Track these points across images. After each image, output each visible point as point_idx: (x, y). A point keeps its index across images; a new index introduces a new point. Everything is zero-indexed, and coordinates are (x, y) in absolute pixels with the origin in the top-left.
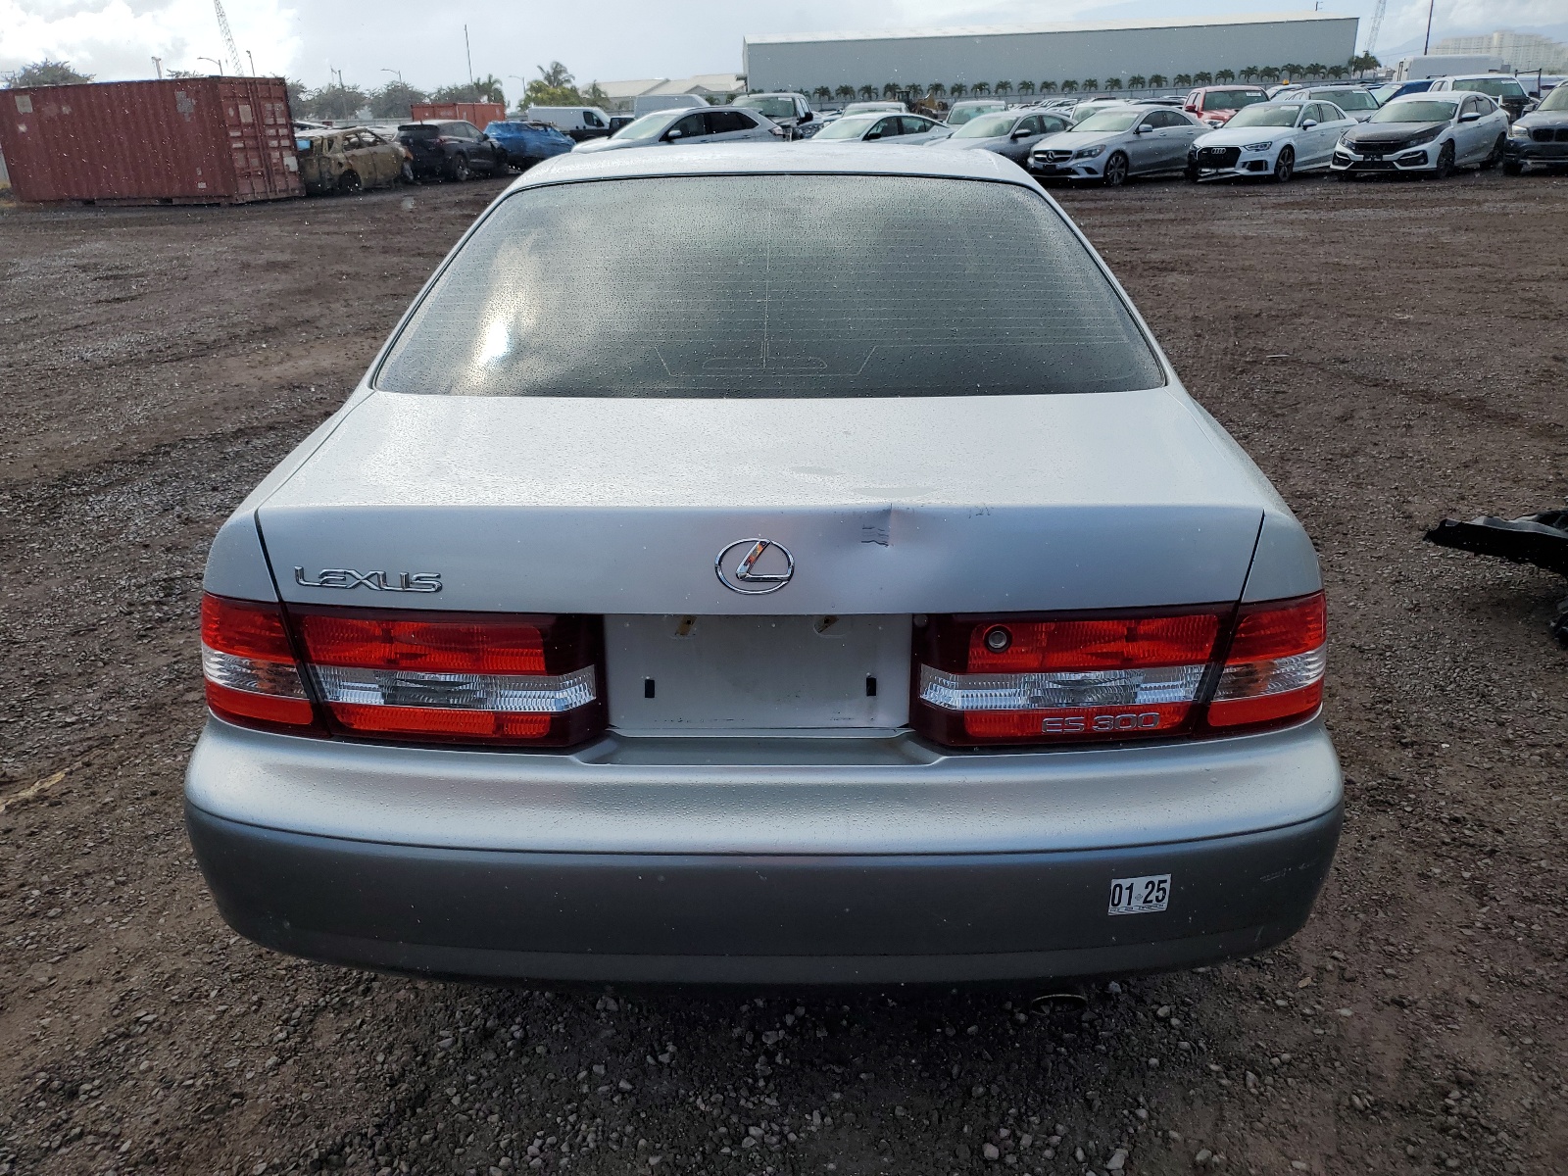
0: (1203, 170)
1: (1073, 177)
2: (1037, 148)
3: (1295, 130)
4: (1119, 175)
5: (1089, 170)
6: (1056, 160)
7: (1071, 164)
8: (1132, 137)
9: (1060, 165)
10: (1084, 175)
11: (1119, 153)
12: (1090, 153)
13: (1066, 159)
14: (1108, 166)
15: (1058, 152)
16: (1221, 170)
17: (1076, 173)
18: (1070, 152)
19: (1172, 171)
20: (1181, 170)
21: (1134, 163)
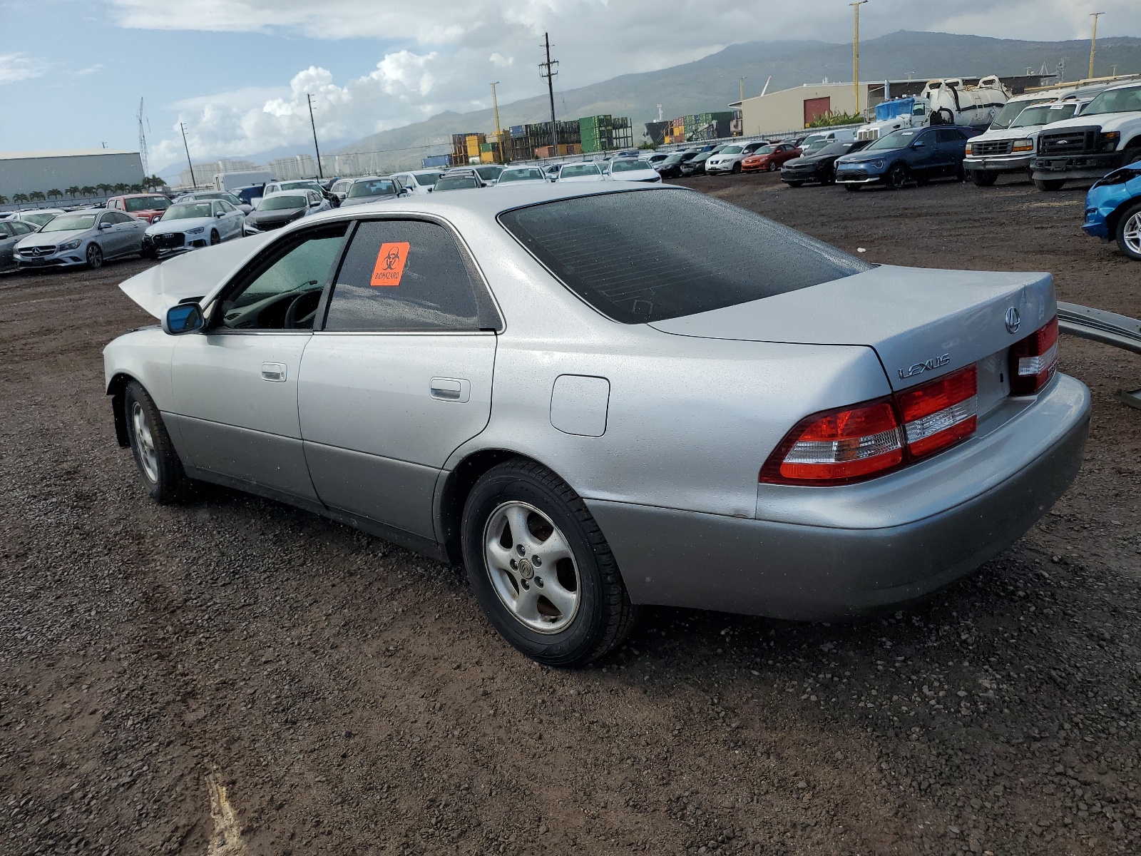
0: (161, 250)
1: (63, 265)
2: (20, 245)
3: (213, 219)
4: (98, 261)
5: (74, 259)
6: (42, 254)
7: (58, 255)
8: (97, 233)
9: (47, 257)
10: (72, 263)
11: (93, 244)
12: (71, 247)
13: (52, 252)
14: (88, 255)
15: (41, 248)
16: (174, 249)
17: (65, 262)
18: (54, 247)
19: (131, 254)
20: (137, 253)
21: (105, 250)
